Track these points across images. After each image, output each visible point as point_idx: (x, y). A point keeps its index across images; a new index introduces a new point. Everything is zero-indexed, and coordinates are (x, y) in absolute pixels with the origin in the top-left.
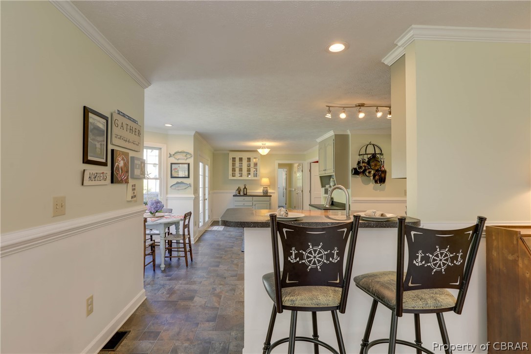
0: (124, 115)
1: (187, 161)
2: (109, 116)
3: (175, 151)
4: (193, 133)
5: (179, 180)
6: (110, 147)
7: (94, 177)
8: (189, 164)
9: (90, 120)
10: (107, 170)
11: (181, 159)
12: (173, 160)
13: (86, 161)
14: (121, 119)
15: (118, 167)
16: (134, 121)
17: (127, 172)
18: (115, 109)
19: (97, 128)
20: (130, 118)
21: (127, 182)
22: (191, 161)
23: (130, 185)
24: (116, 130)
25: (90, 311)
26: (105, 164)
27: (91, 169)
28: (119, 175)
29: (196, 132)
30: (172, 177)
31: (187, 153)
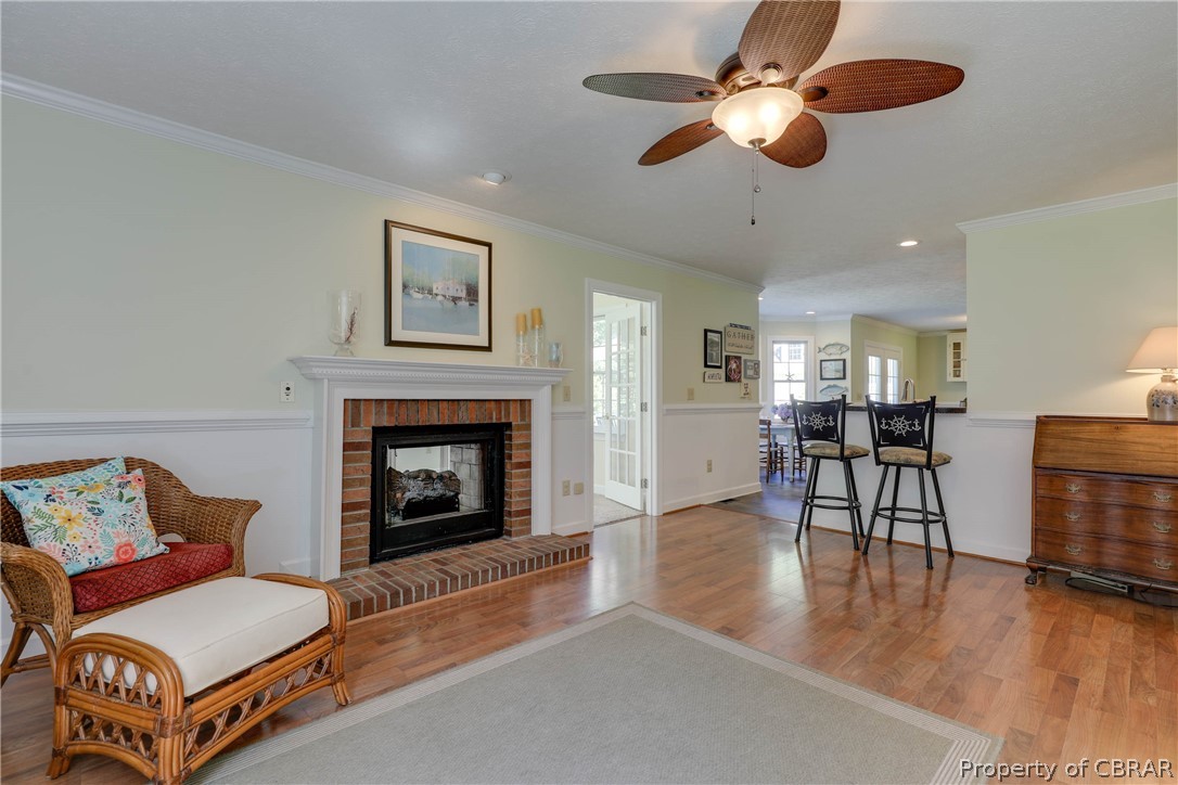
0: (736, 326)
1: (843, 357)
2: (722, 330)
3: (827, 343)
4: (850, 316)
5: (832, 383)
6: (724, 354)
7: (712, 376)
8: (844, 361)
9: (709, 337)
10: (722, 372)
11: (835, 354)
12: (823, 356)
13: (706, 366)
14: (733, 329)
15: (731, 370)
16: (747, 328)
17: (740, 372)
18: (728, 323)
19: (713, 342)
20: (741, 327)
21: (739, 381)
22: (847, 356)
23: (742, 384)
24: (729, 340)
25: (710, 470)
26: (720, 367)
27: (710, 371)
28: (734, 376)
29: (854, 315)
30: (822, 379)
31: (842, 346)
